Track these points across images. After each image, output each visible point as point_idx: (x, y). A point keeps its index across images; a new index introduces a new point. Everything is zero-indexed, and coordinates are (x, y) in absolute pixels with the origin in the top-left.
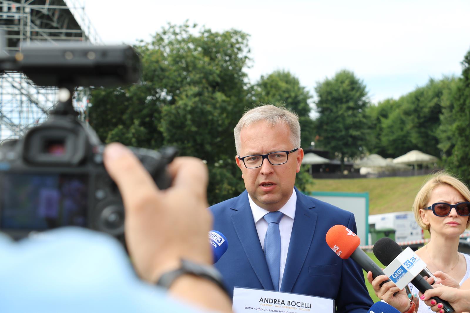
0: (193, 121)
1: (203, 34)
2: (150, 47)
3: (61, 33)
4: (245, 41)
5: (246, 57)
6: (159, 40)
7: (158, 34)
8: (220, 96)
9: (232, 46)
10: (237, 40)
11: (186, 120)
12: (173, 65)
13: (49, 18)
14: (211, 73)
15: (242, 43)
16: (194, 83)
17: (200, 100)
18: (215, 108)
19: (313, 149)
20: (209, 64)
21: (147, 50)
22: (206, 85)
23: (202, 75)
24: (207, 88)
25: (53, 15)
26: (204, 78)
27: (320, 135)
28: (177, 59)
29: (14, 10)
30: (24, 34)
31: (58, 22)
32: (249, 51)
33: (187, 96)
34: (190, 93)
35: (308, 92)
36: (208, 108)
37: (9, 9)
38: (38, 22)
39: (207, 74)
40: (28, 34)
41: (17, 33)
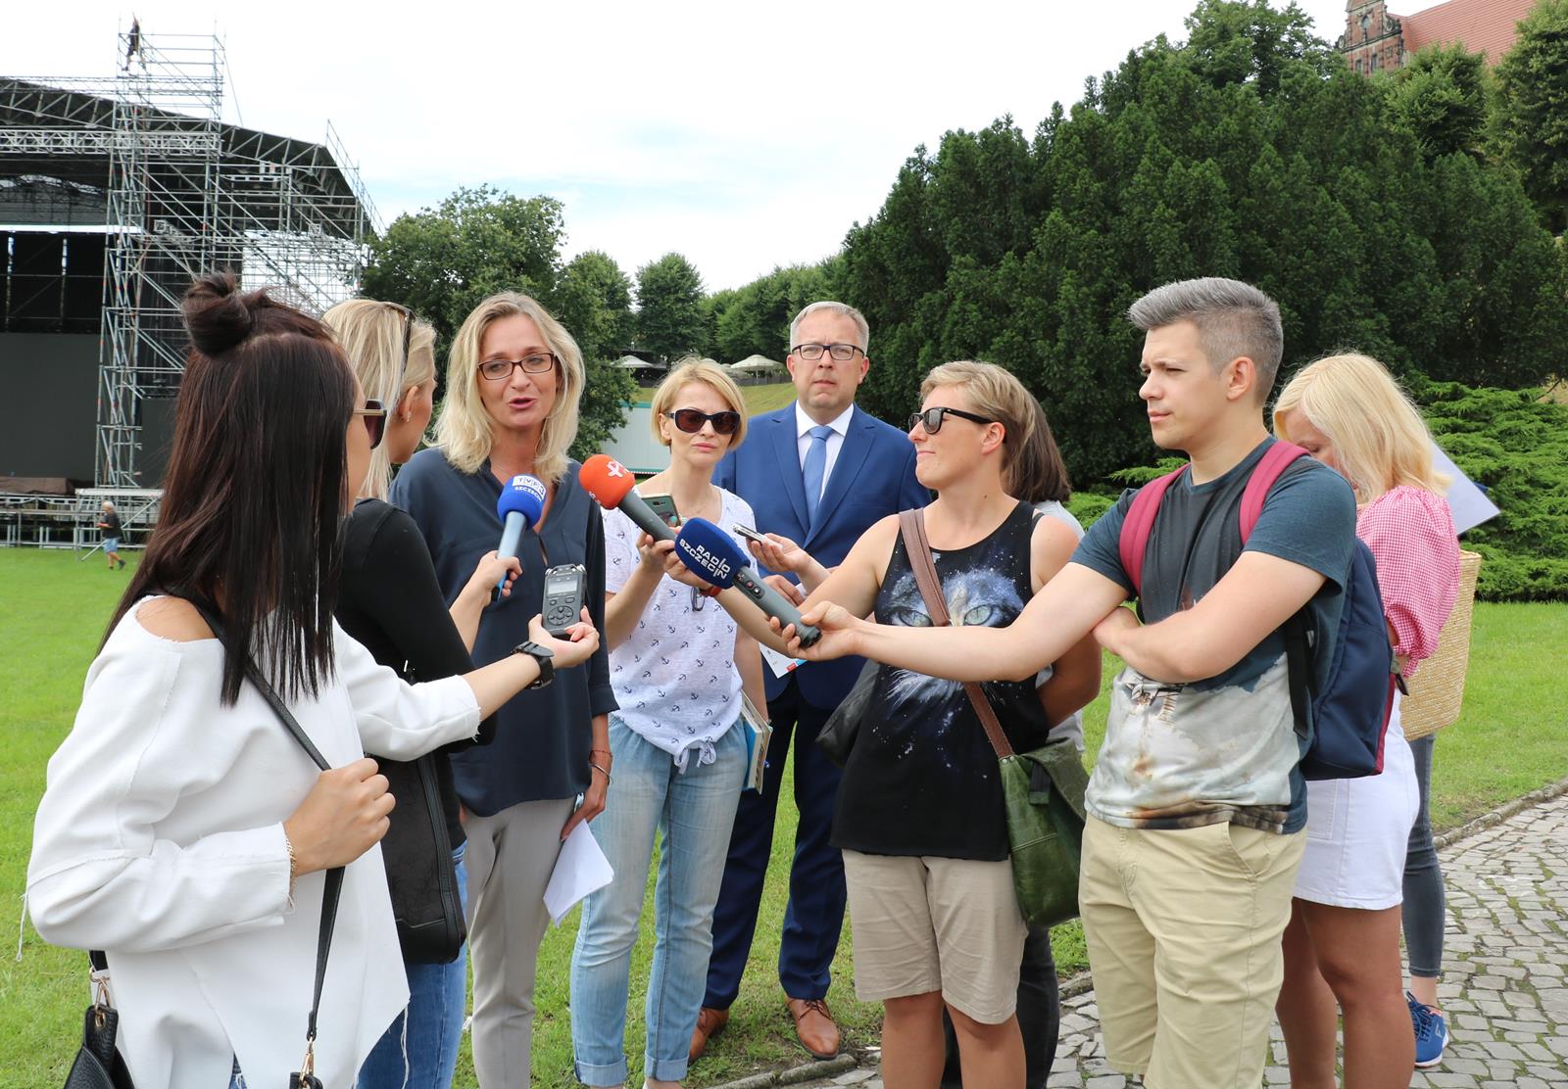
1: (505, 201)
2: (438, 217)
3: (328, 199)
4: (557, 212)
5: (558, 232)
6: (449, 207)
7: (448, 201)
9: (540, 218)
10: (547, 210)
12: (466, 240)
13: (314, 181)
14: (514, 250)
15: (554, 215)
19: (633, 349)
20: (512, 240)
21: (435, 220)
23: (503, 253)
25: (319, 177)
26: (505, 256)
27: (641, 333)
28: (472, 233)
29: (272, 171)
30: (284, 201)
31: (325, 187)
32: (562, 225)
33: (484, 279)
34: (488, 275)
35: (628, 279)
37: (267, 169)
38: (301, 186)
39: (509, 252)
40: (289, 202)
41: (276, 200)
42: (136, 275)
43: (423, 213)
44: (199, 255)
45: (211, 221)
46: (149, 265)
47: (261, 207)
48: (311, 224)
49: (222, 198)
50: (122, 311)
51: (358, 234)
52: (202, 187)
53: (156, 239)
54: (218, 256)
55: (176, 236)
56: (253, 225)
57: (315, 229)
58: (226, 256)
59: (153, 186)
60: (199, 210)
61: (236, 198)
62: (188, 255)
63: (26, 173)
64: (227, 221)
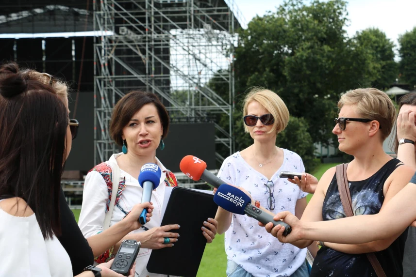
0: (307, 66)
1: (313, 4)
2: (276, 16)
3: (214, 10)
4: (344, 7)
5: (345, 19)
6: (282, 10)
7: (281, 6)
8: (326, 48)
9: (335, 11)
10: (338, 7)
11: (302, 66)
12: (292, 28)
14: (320, 31)
16: (307, 39)
17: (312, 52)
18: (323, 57)
19: (397, 83)
20: (318, 25)
21: (274, 17)
22: (316, 41)
23: (313, 34)
24: (317, 43)
26: (314, 35)
27: (402, 74)
28: (295, 23)
30: (189, 13)
31: (212, 3)
32: (347, 14)
33: (303, 49)
34: (305, 47)
35: (392, 43)
36: (318, 57)
38: (198, 4)
39: (316, 33)
40: (192, 12)
41: (185, 12)
42: (112, 58)
43: (267, 14)
44: (145, 45)
45: (150, 26)
46: (118, 53)
47: (178, 17)
48: (205, 25)
49: (156, 13)
50: (105, 78)
51: (231, 28)
52: (144, 7)
53: (121, 38)
54: (155, 45)
55: (132, 36)
56: (174, 27)
57: (208, 27)
58: (160, 45)
59: (117, 8)
60: (143, 20)
61: (164, 13)
62: (139, 46)
63: (49, 4)
64: (160, 26)
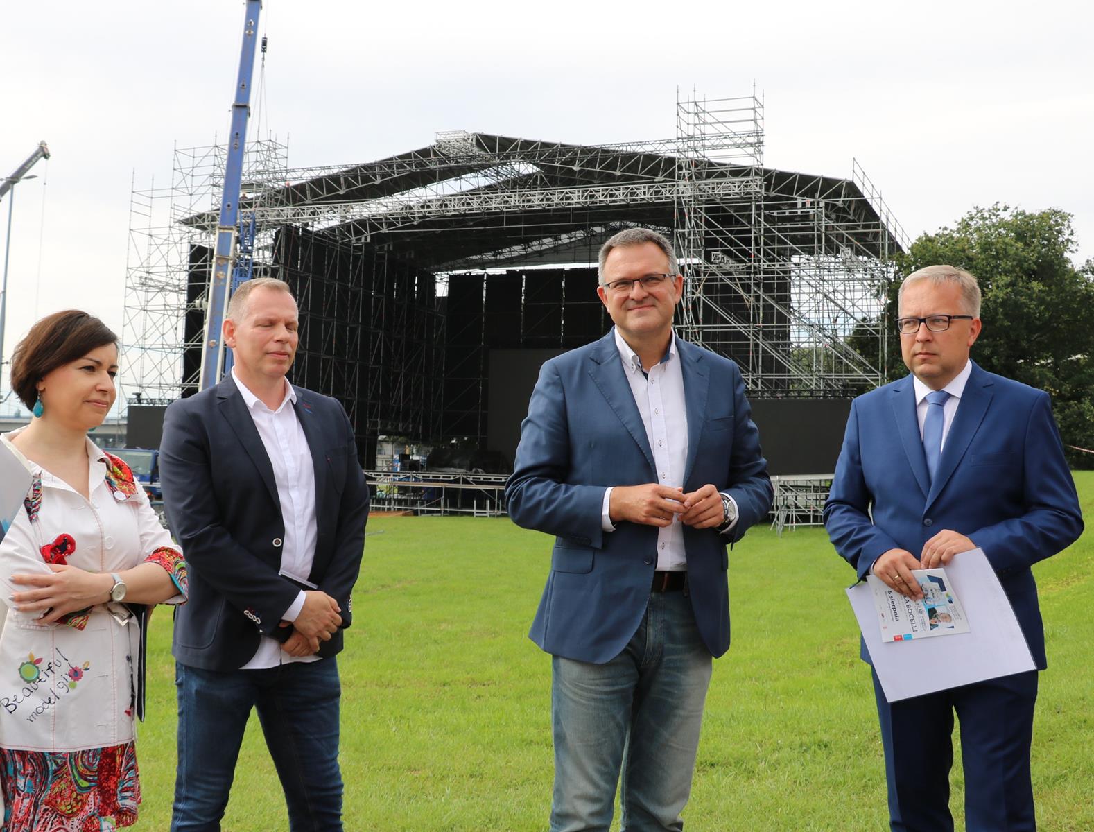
0: (1006, 315)
1: (1016, 216)
2: (956, 235)
3: (858, 226)
4: (1066, 223)
5: (1068, 240)
6: (965, 225)
7: (963, 220)
8: (1036, 286)
9: (1050, 229)
10: (1056, 221)
11: (997, 314)
12: (981, 253)
13: (845, 211)
14: (1026, 260)
15: (1063, 225)
16: (1006, 272)
17: (1013, 291)
18: (1031, 299)
20: (1024, 250)
21: (952, 238)
22: (1020, 274)
23: (1015, 263)
24: (1022, 277)
25: (849, 207)
26: (1017, 266)
28: (986, 246)
29: (808, 205)
30: (818, 230)
31: (854, 215)
32: (1072, 234)
33: (998, 287)
34: (1001, 283)
36: (1023, 299)
37: (804, 204)
38: (833, 216)
39: (1020, 262)
40: (823, 230)
41: (812, 229)
42: (699, 298)
43: (941, 232)
44: (750, 279)
45: (758, 251)
46: (708, 290)
47: (802, 236)
48: (843, 248)
49: (767, 230)
50: (687, 328)
51: (883, 254)
52: (750, 223)
53: (713, 268)
54: (765, 279)
55: (730, 265)
56: (794, 252)
57: (846, 252)
58: (773, 278)
59: (708, 224)
60: (747, 242)
61: (779, 230)
62: (740, 279)
63: (613, 220)
64: (773, 250)
